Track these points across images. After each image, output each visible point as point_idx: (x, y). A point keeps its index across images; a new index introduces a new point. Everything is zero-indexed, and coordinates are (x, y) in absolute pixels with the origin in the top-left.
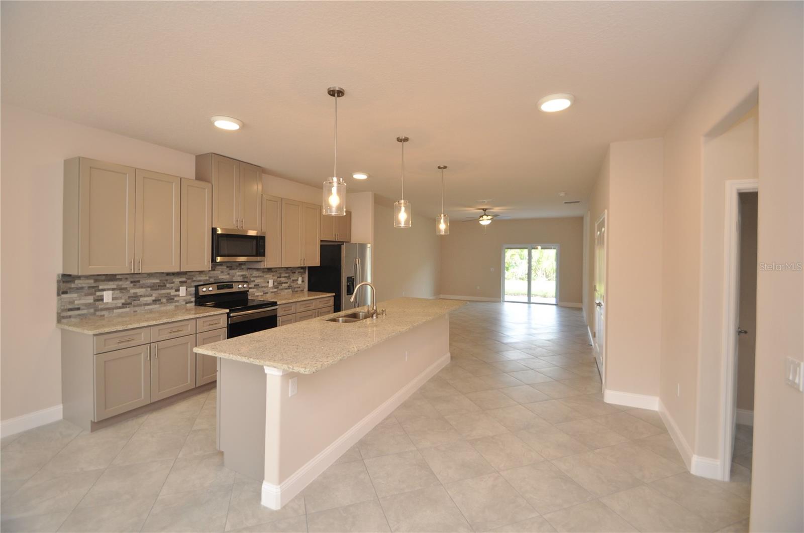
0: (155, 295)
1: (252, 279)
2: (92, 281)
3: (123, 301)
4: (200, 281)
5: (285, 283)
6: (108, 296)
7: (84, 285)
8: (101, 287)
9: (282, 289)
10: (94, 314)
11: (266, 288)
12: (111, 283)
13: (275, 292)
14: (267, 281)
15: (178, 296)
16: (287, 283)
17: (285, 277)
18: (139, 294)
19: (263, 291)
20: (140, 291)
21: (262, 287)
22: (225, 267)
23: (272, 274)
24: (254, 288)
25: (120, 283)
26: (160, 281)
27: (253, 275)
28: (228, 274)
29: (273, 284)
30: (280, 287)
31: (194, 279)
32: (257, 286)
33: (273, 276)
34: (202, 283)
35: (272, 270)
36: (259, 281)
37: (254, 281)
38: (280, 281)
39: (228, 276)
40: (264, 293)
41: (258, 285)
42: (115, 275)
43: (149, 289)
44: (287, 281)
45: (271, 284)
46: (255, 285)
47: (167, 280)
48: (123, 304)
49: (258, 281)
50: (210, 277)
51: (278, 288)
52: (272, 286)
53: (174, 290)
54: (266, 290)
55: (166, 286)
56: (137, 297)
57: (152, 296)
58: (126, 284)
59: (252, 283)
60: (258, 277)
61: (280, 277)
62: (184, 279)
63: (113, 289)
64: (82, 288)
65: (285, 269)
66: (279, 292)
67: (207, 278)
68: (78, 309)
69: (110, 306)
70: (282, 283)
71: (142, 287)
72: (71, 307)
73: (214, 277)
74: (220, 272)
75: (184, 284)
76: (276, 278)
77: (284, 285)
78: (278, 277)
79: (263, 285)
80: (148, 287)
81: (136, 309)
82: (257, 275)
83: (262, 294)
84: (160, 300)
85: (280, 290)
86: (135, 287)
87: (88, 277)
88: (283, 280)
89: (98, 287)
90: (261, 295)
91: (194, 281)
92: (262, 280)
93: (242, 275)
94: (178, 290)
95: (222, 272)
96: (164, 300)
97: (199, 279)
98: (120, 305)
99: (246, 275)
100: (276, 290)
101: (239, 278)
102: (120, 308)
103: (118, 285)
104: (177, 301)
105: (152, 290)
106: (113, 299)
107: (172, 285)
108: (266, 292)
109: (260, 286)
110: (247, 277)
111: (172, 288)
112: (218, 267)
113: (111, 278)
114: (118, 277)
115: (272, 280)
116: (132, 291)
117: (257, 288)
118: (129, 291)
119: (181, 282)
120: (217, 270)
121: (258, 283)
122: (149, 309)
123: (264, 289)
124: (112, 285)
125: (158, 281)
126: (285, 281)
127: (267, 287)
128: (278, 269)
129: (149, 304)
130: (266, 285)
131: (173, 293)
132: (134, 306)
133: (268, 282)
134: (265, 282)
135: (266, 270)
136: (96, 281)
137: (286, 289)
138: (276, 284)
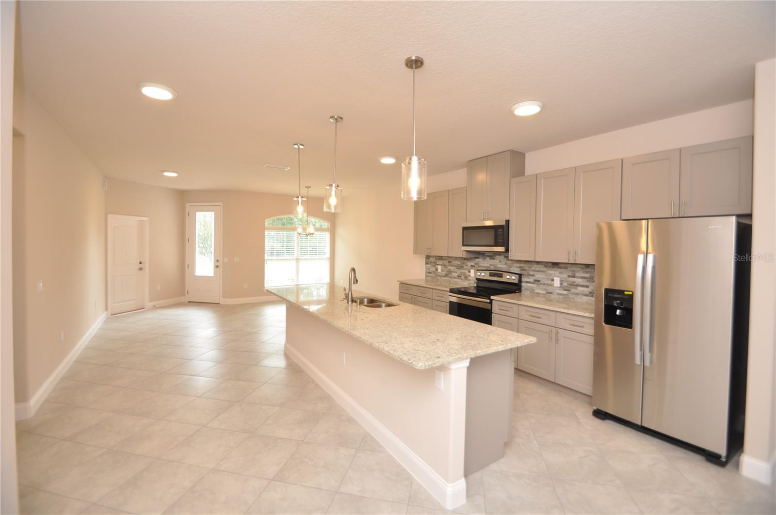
0: (459, 271)
1: (531, 273)
2: (434, 259)
3: (445, 273)
4: (483, 267)
5: (582, 286)
6: (439, 268)
7: (432, 261)
8: (438, 263)
9: (577, 294)
10: (435, 277)
11: (550, 288)
12: (441, 261)
13: (565, 295)
14: (551, 277)
15: (469, 276)
16: (587, 287)
17: (582, 278)
18: (452, 270)
19: (546, 290)
20: (452, 268)
21: (544, 284)
22: (503, 257)
23: (559, 270)
24: (533, 283)
25: (444, 261)
26: (461, 263)
27: (533, 268)
28: (506, 264)
29: (561, 284)
30: (574, 290)
31: (480, 265)
32: (537, 281)
33: (561, 273)
34: (484, 269)
35: (560, 265)
36: (540, 276)
37: (533, 275)
38: (574, 282)
39: (505, 266)
40: (547, 293)
41: (539, 281)
42: (442, 257)
43: (455, 268)
44: (587, 284)
45: (557, 283)
46: (535, 280)
47: (464, 263)
48: (446, 275)
49: (538, 276)
50: (490, 265)
51: (570, 291)
52: (559, 285)
53: (467, 271)
54: (550, 289)
55: (463, 267)
56: (450, 271)
57: (456, 272)
58: (446, 263)
59: (530, 277)
60: (539, 271)
61: (574, 277)
62: (473, 264)
63: (441, 265)
64: (431, 262)
65: (584, 266)
66: (570, 296)
67: (488, 265)
68: (431, 273)
69: (440, 274)
70: (578, 285)
71: (452, 266)
72: (429, 271)
73: (494, 265)
74: (498, 261)
75: (474, 268)
76: (566, 276)
77: (580, 289)
78: (569, 276)
79: (546, 282)
80: (455, 266)
81: (450, 279)
82: (537, 269)
83: (544, 292)
84: (460, 277)
85: (572, 294)
86: (449, 265)
87: (434, 256)
88: (578, 281)
89: (436, 262)
90: (544, 294)
91: (479, 266)
92: (544, 276)
93: (520, 267)
94: (469, 272)
95: (500, 261)
96: (463, 277)
97: (483, 265)
98: (444, 275)
99: (524, 267)
100: (566, 292)
101: (516, 269)
102: (444, 277)
103: (443, 263)
104: (469, 280)
105: (457, 268)
106: (442, 271)
107: (467, 267)
108: (550, 291)
109: (541, 282)
110: (525, 270)
111: (466, 270)
112: (497, 257)
113: (441, 258)
114: (444, 258)
115: (558, 279)
116: (449, 267)
117: (537, 284)
118: (447, 267)
119: (472, 266)
120: (496, 260)
121: (538, 278)
122: (456, 281)
123: (545, 287)
124: (440, 262)
125: (459, 263)
126: (582, 284)
127: (552, 285)
128: (570, 265)
129: (455, 278)
130: (550, 282)
131: (467, 273)
132: (450, 277)
133: (553, 280)
134: (548, 279)
135: (550, 265)
136: (436, 259)
137: (586, 295)
138: (565, 284)
